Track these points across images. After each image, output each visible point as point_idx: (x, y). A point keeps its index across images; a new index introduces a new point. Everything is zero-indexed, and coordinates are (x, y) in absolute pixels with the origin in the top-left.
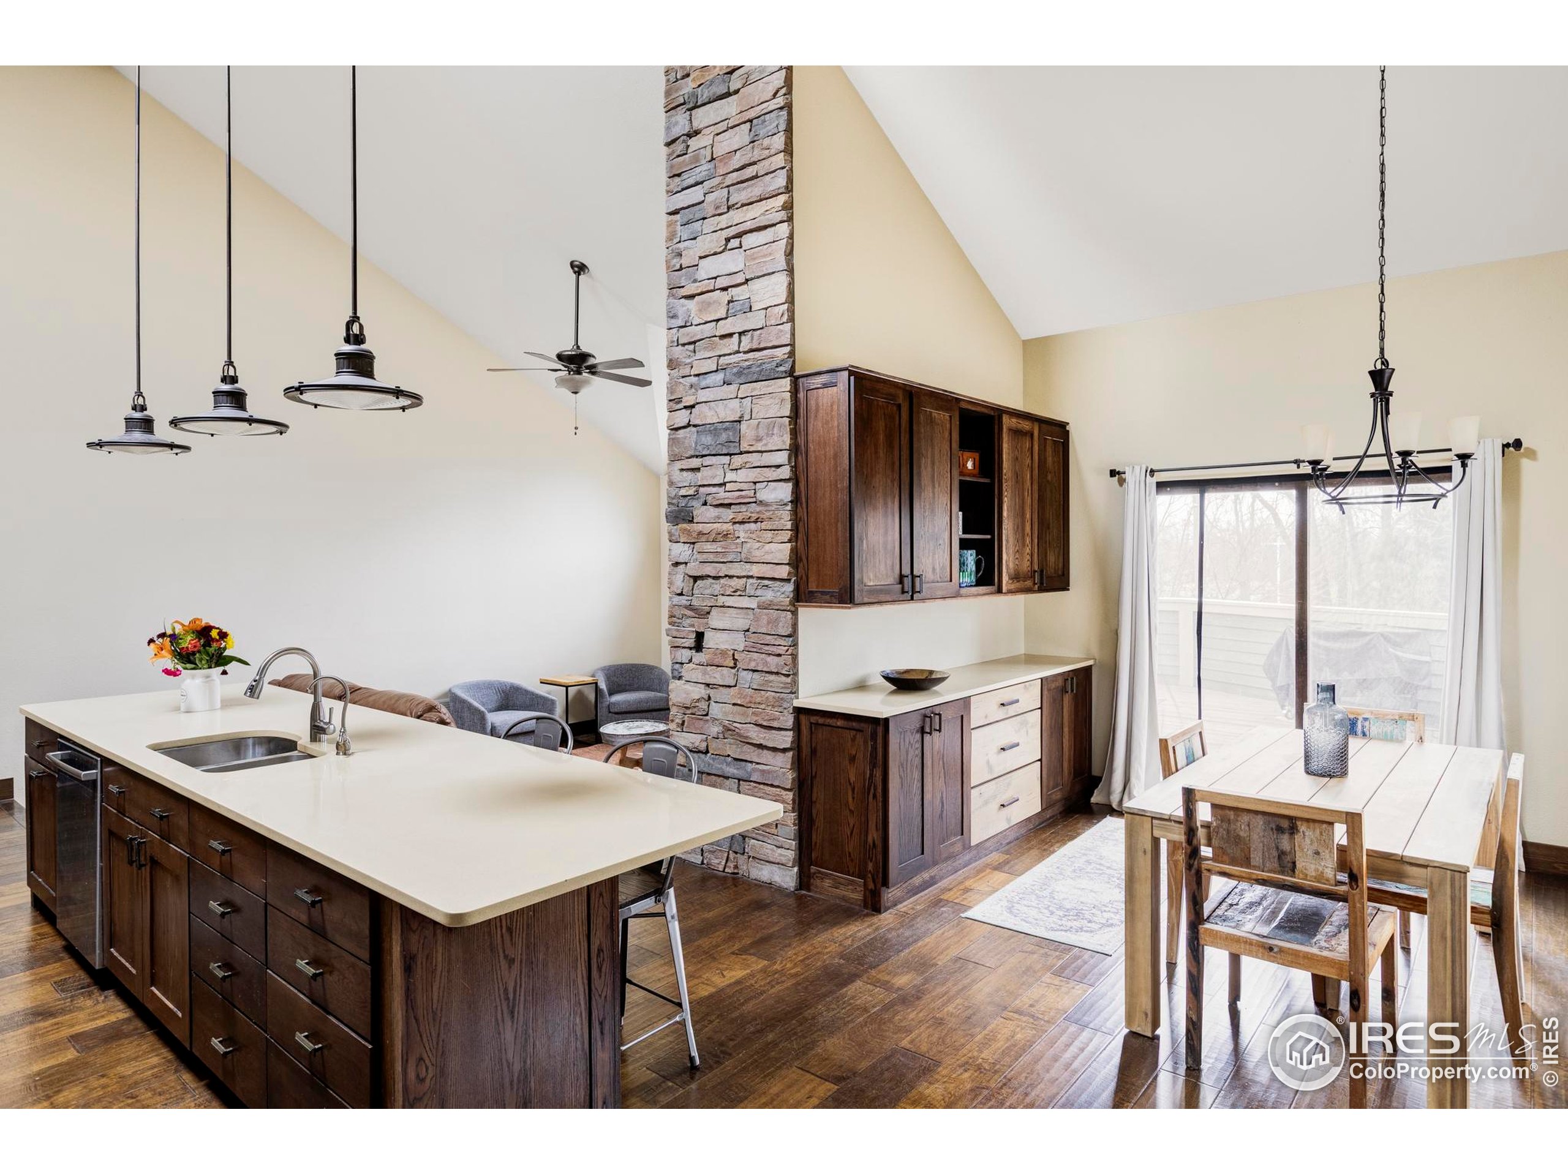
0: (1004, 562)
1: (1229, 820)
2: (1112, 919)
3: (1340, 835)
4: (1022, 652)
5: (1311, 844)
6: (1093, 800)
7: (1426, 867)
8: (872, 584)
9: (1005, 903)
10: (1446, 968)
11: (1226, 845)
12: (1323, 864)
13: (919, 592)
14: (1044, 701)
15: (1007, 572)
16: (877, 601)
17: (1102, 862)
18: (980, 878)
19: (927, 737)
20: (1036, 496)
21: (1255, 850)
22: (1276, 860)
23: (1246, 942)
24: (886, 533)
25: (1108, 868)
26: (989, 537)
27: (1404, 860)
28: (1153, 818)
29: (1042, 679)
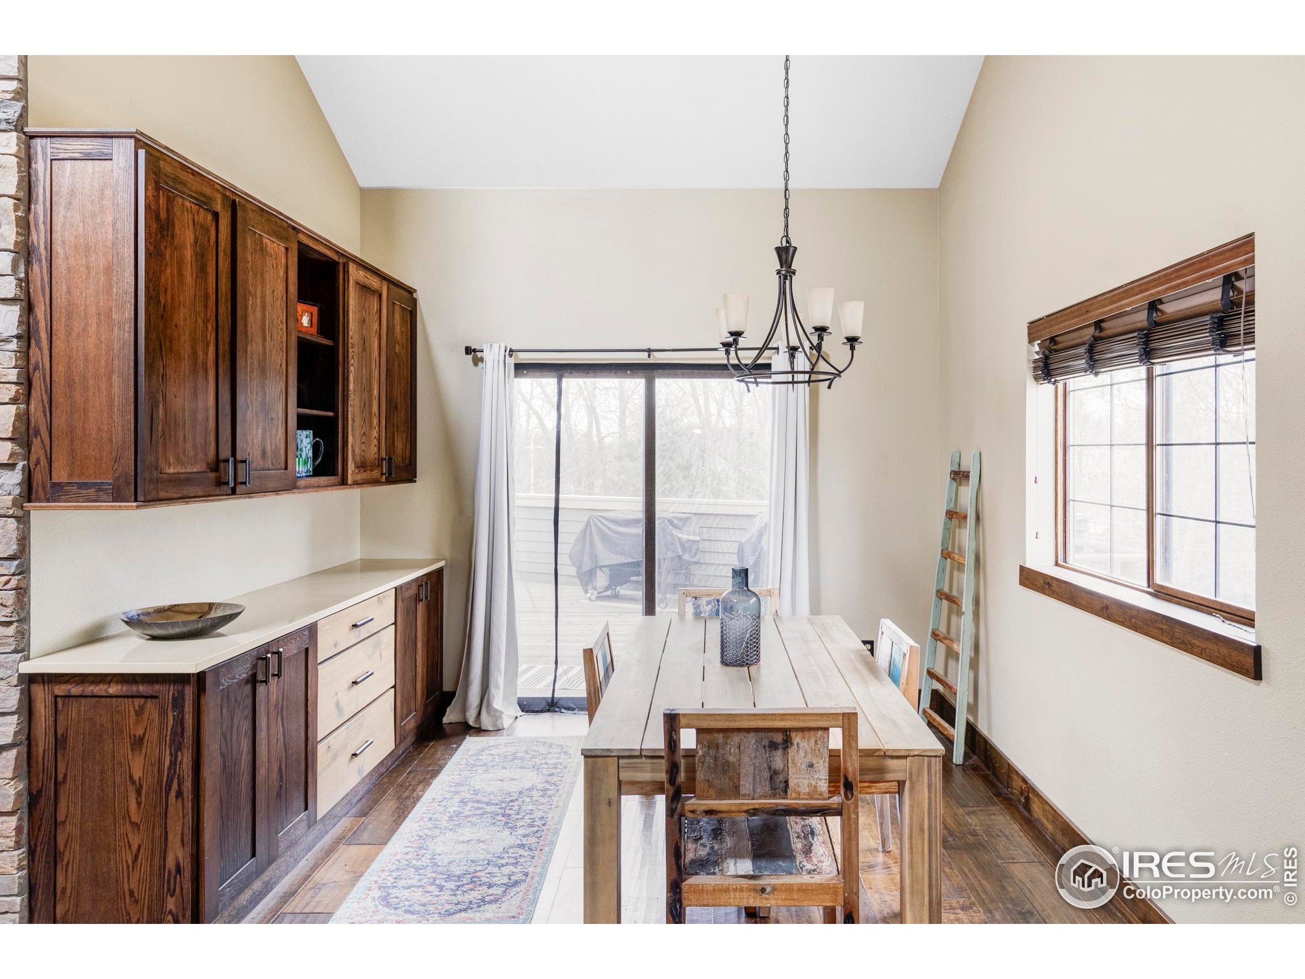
0: (350, 446)
1: (717, 745)
2: (513, 873)
3: (836, 739)
4: (359, 558)
5: (805, 757)
6: (445, 720)
7: (905, 757)
8: (171, 470)
9: (376, 893)
10: (923, 861)
11: (713, 775)
12: (816, 777)
13: (245, 483)
14: (399, 615)
15: (353, 459)
16: (180, 495)
17: (479, 797)
18: (334, 863)
19: (261, 689)
20: (384, 368)
21: (746, 775)
22: (767, 783)
23: (735, 890)
24: (195, 394)
25: (488, 804)
26: (331, 414)
27: (887, 754)
28: (619, 757)
29: (396, 588)
